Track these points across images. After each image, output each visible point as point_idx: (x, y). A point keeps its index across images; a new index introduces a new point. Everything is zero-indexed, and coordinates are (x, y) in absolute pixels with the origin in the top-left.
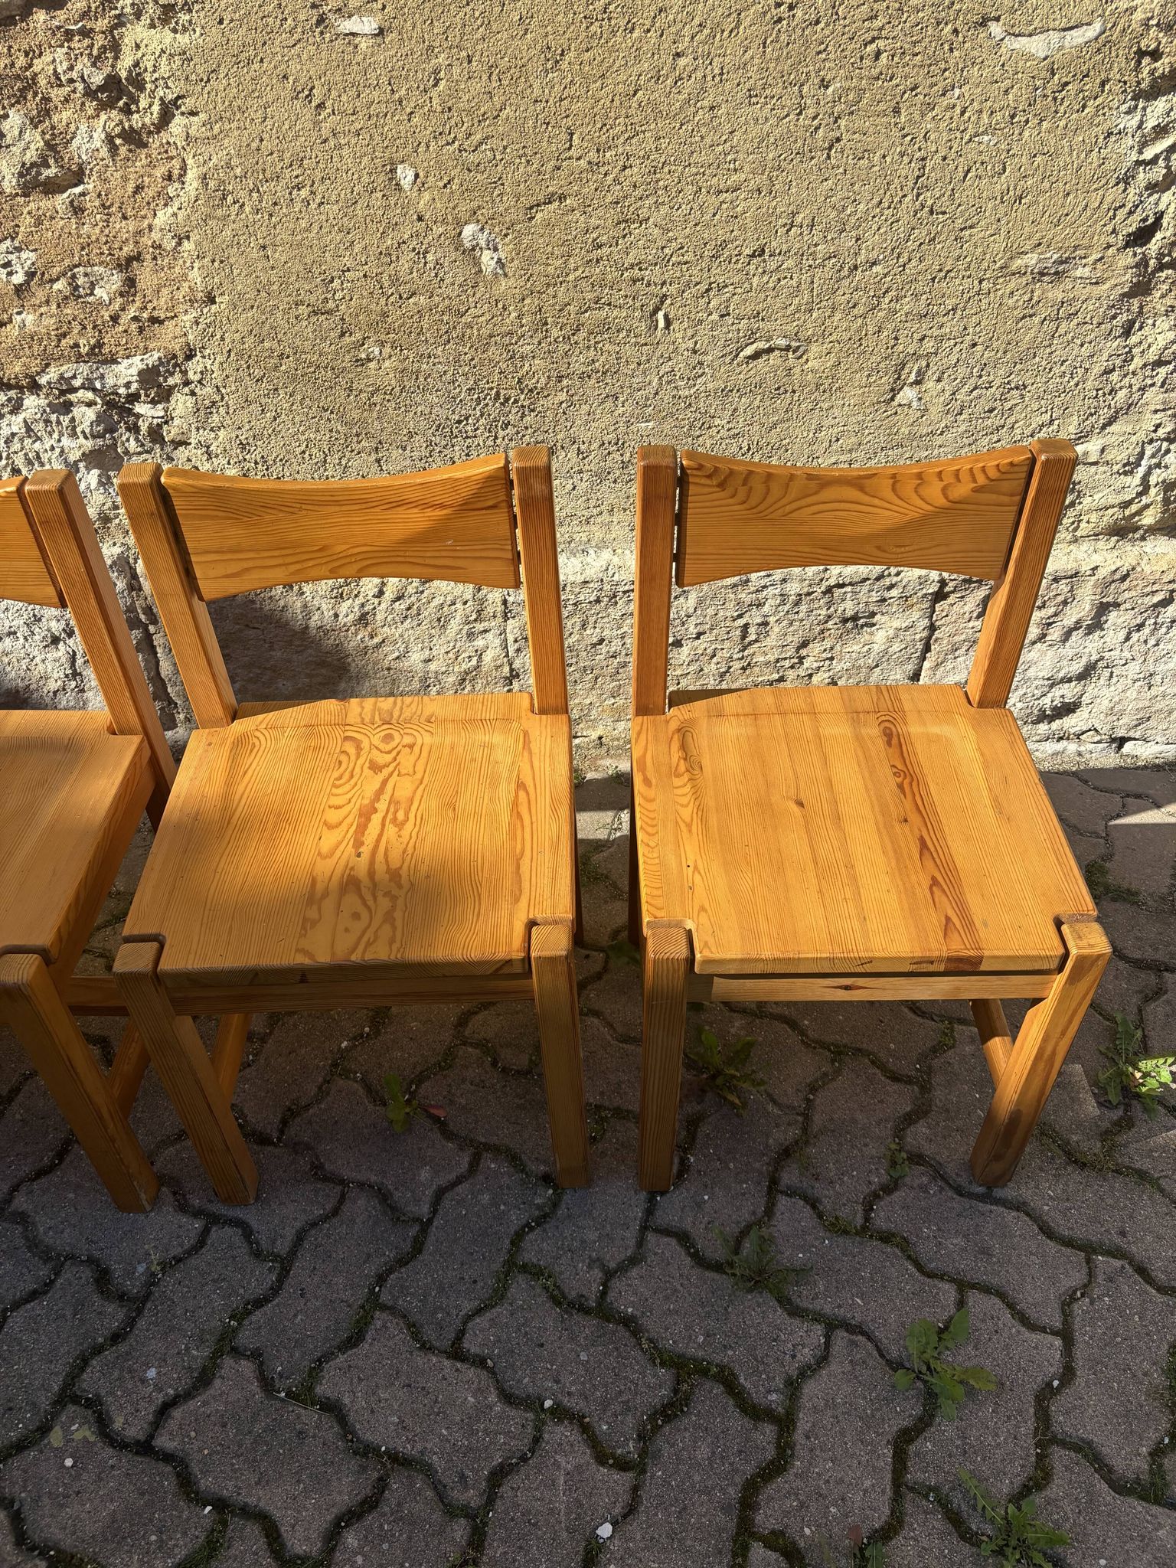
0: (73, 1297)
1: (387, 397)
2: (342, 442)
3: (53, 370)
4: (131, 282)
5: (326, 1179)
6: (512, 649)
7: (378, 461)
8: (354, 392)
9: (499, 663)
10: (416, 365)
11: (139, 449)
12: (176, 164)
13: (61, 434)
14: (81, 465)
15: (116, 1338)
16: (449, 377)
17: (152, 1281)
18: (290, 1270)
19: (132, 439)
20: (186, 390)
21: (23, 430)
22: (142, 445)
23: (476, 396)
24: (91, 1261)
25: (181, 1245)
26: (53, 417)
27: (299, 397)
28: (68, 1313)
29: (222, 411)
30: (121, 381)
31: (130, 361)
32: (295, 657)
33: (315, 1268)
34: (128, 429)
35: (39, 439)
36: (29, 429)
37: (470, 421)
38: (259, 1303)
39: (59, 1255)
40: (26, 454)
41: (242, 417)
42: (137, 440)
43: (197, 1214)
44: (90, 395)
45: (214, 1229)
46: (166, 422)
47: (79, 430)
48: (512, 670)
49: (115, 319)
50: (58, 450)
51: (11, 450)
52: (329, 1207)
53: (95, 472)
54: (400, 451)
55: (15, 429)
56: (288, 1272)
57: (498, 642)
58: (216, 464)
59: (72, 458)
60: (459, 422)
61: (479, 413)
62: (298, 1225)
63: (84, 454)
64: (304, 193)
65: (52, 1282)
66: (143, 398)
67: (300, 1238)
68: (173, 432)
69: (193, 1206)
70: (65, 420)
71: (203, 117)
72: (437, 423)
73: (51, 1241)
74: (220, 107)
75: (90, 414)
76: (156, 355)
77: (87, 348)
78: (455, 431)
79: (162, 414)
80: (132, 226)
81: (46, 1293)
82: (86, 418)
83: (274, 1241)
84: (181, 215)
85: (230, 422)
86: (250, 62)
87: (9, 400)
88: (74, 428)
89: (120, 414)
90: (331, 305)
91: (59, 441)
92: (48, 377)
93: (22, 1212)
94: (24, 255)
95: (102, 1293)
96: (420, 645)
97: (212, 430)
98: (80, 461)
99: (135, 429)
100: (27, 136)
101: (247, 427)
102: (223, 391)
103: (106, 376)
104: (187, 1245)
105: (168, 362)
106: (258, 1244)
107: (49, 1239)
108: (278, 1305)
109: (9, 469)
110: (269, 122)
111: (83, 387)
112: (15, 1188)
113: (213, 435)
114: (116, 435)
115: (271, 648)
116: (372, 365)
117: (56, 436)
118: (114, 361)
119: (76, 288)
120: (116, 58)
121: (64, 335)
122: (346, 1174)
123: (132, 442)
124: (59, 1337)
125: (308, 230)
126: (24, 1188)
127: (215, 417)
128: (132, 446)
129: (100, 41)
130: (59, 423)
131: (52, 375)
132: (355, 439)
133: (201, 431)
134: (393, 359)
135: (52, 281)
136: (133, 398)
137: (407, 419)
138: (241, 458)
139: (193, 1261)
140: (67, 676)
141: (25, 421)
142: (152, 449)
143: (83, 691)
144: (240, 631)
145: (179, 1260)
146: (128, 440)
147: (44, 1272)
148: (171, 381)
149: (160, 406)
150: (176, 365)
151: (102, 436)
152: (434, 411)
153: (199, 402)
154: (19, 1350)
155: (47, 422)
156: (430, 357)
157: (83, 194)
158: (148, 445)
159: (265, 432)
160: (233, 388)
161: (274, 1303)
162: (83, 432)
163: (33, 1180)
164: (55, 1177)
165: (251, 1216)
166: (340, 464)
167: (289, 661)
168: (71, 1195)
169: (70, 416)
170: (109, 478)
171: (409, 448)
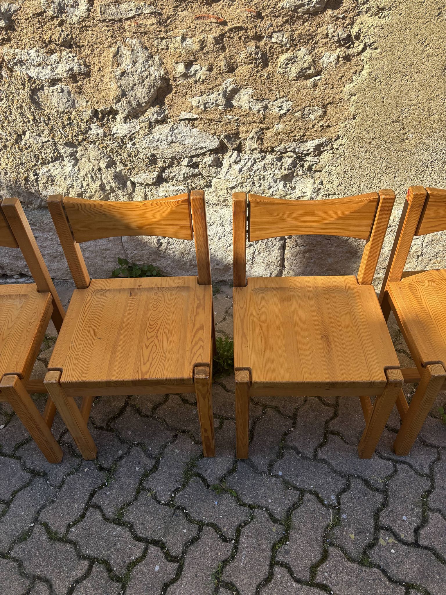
0: (360, 490)
1: (408, 153)
2: (384, 170)
3: (282, 145)
4: (325, 112)
5: (430, 446)
6: (424, 245)
7: (395, 177)
8: (396, 152)
9: (418, 250)
10: (424, 141)
11: (303, 174)
12: (360, 67)
13: (276, 169)
14: (278, 180)
15: (385, 505)
16: (435, 145)
17: (385, 485)
18: (434, 480)
19: (301, 170)
20: (331, 151)
21: (262, 168)
22: (304, 172)
23: (443, 152)
24: (359, 477)
25: (389, 471)
26: (275, 163)
27: (374, 154)
28: (362, 496)
29: (342, 159)
30: (307, 149)
31: (313, 141)
32: (339, 250)
33: (443, 479)
34: (300, 167)
35: (267, 171)
36: (265, 167)
37: (436, 161)
38: (430, 492)
39: (345, 475)
40: (260, 176)
41: (349, 161)
42: (303, 170)
43: (388, 459)
44: (292, 154)
45: (398, 465)
46: (316, 164)
47: (283, 167)
48: (422, 253)
49: (313, 126)
50: (272, 175)
51: (255, 175)
52: (436, 456)
53: (283, 182)
54: (405, 173)
55: (259, 167)
56: (434, 481)
57: (420, 242)
58: (331, 179)
59: (276, 177)
60: (432, 162)
61: (441, 158)
62: (428, 463)
63: (282, 176)
64: (407, 77)
65: (349, 484)
66: (311, 155)
67: (431, 469)
68: (317, 167)
69: (385, 456)
70: (279, 164)
71: (379, 50)
72: (423, 162)
73: (340, 470)
74: (388, 46)
75: (290, 161)
76: (324, 139)
77: (299, 136)
78: (429, 165)
79: (316, 160)
80: (334, 91)
81: (349, 488)
82: (288, 162)
83: (423, 470)
84: (356, 87)
85: (344, 163)
86: (406, 29)
87: (261, 157)
88: (282, 166)
89: (299, 161)
90: (401, 119)
91: (274, 171)
92: (280, 148)
93: (323, 459)
94: (288, 103)
95: (369, 488)
96: (390, 245)
97: (335, 166)
98: (279, 178)
99: (302, 166)
100: (306, 58)
101: (350, 165)
102: (346, 152)
103: (301, 147)
104: (391, 471)
105: (328, 141)
106: (417, 470)
107: (339, 468)
108: (437, 493)
109: (251, 182)
110: (405, 52)
111: (291, 151)
112: (315, 450)
113: (335, 168)
114: (295, 168)
115: (331, 247)
116: (407, 141)
117: (273, 169)
118: (307, 141)
119: (304, 115)
120: (352, 28)
121: (292, 132)
122: (436, 444)
123: (301, 171)
124: (363, 505)
125: (403, 91)
126: (319, 450)
127: (338, 161)
128: (300, 172)
129: (348, 21)
130: (277, 164)
131: (281, 147)
132: (389, 169)
133: (330, 167)
134: (416, 138)
135: (295, 112)
136: (308, 155)
137: (412, 161)
138: (343, 176)
139: (397, 477)
140: (250, 259)
141: (264, 164)
142: (307, 173)
143: (253, 264)
144: (323, 240)
145: (391, 477)
146: (299, 170)
147: (344, 481)
148: (325, 148)
149: (316, 158)
150: (331, 142)
151: (291, 169)
152: (424, 158)
153: (335, 156)
154: (351, 510)
155: (273, 164)
156: (431, 138)
157: (319, 80)
158: (306, 172)
159: (356, 167)
160: (350, 151)
161: (435, 491)
162: (285, 168)
163: (321, 448)
164: (328, 446)
165: (408, 459)
166: (380, 178)
167: (336, 251)
168: (338, 453)
169: (281, 162)
170: (286, 184)
171: (408, 172)
